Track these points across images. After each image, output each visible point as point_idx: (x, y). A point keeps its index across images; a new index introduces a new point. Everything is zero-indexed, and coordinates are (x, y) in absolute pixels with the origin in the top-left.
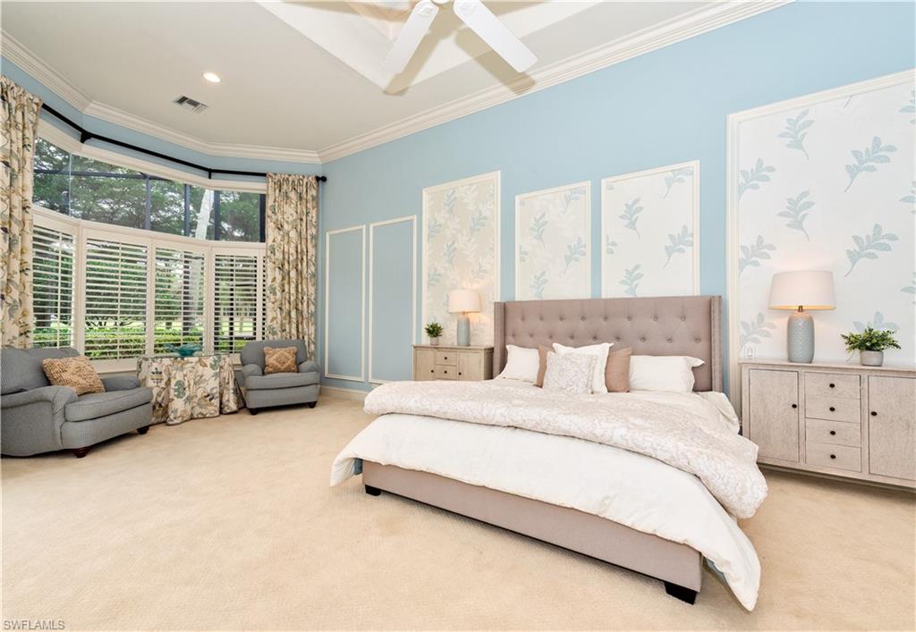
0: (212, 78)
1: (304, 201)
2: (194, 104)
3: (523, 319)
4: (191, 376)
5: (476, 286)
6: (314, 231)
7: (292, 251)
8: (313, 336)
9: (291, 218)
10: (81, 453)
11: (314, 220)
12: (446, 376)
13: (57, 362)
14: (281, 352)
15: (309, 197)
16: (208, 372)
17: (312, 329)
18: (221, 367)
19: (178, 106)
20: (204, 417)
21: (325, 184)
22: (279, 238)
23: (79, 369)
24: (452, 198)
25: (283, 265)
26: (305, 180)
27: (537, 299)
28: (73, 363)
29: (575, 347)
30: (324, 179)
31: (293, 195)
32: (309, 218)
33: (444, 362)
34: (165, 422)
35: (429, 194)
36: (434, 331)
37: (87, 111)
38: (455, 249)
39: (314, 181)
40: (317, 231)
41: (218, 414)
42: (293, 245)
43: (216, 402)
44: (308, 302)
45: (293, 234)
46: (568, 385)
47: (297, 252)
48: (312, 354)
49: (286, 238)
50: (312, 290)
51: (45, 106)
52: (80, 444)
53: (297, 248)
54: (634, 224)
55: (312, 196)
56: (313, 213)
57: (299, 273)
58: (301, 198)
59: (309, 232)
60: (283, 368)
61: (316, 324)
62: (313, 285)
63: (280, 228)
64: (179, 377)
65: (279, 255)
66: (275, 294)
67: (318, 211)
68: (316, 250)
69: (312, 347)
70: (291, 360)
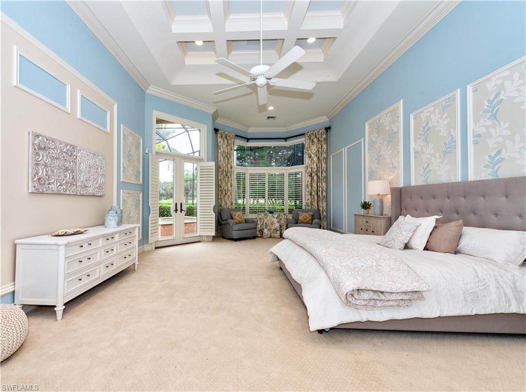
0: (271, 108)
1: (320, 142)
2: (272, 117)
3: (411, 198)
4: (270, 221)
5: (391, 178)
6: (325, 155)
7: (315, 167)
8: (325, 208)
9: (315, 152)
10: (236, 240)
11: (325, 150)
12: (366, 232)
13: (234, 213)
14: (306, 214)
15: (323, 139)
16: (276, 220)
17: (325, 204)
18: (281, 219)
19: (268, 120)
20: (275, 238)
21: (331, 130)
22: (310, 161)
23: (239, 215)
24: (379, 124)
25: (311, 175)
26: (321, 131)
27: (423, 184)
28: (238, 213)
29: (417, 218)
30: (330, 128)
31: (315, 140)
32: (323, 149)
33: (366, 224)
34: (262, 237)
35: (368, 124)
36: (366, 206)
37: (249, 131)
38: (381, 155)
39: (324, 131)
40: (327, 155)
41: (279, 237)
42: (315, 164)
43: (279, 232)
44: (322, 191)
45: (315, 159)
46: (390, 241)
47: (317, 167)
48: (324, 216)
49: (313, 161)
50: (324, 185)
51: (236, 136)
52: (235, 237)
53: (317, 165)
54: (495, 115)
55: (324, 138)
56: (325, 146)
57: (318, 177)
58: (319, 140)
59: (323, 156)
60: (305, 222)
61: (327, 202)
62: (325, 182)
63: (310, 157)
64: (266, 221)
65: (310, 170)
66: (308, 188)
67: (327, 145)
68: (327, 164)
69: (325, 213)
70: (309, 218)
